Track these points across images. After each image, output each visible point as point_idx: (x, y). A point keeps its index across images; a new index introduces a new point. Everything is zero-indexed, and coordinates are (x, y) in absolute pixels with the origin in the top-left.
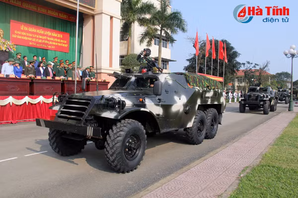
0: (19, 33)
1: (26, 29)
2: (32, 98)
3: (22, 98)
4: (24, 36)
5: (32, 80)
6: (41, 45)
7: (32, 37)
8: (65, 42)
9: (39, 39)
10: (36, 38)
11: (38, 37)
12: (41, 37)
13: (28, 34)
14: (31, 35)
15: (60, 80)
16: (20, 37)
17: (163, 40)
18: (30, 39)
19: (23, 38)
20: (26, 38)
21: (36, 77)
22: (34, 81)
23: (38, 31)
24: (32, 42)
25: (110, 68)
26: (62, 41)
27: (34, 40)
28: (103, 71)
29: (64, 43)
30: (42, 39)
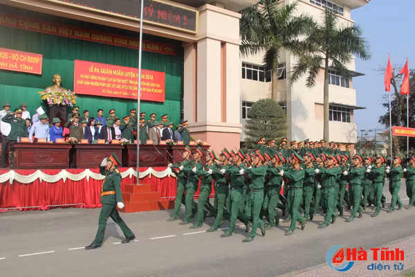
0: (87, 77)
1: (97, 70)
2: (73, 173)
3: (57, 173)
4: (95, 81)
5: (73, 146)
6: (120, 93)
7: (106, 82)
8: (158, 86)
9: (117, 83)
10: (112, 83)
11: (114, 81)
12: (119, 81)
13: (100, 78)
14: (104, 79)
15: (120, 145)
16: (88, 83)
17: (333, 72)
18: (103, 85)
19: (92, 83)
20: (97, 84)
21: (80, 141)
22: (76, 147)
23: (115, 72)
24: (106, 88)
25: (224, 124)
26: (152, 85)
27: (109, 86)
28: (208, 128)
29: (156, 88)
30: (121, 84)
